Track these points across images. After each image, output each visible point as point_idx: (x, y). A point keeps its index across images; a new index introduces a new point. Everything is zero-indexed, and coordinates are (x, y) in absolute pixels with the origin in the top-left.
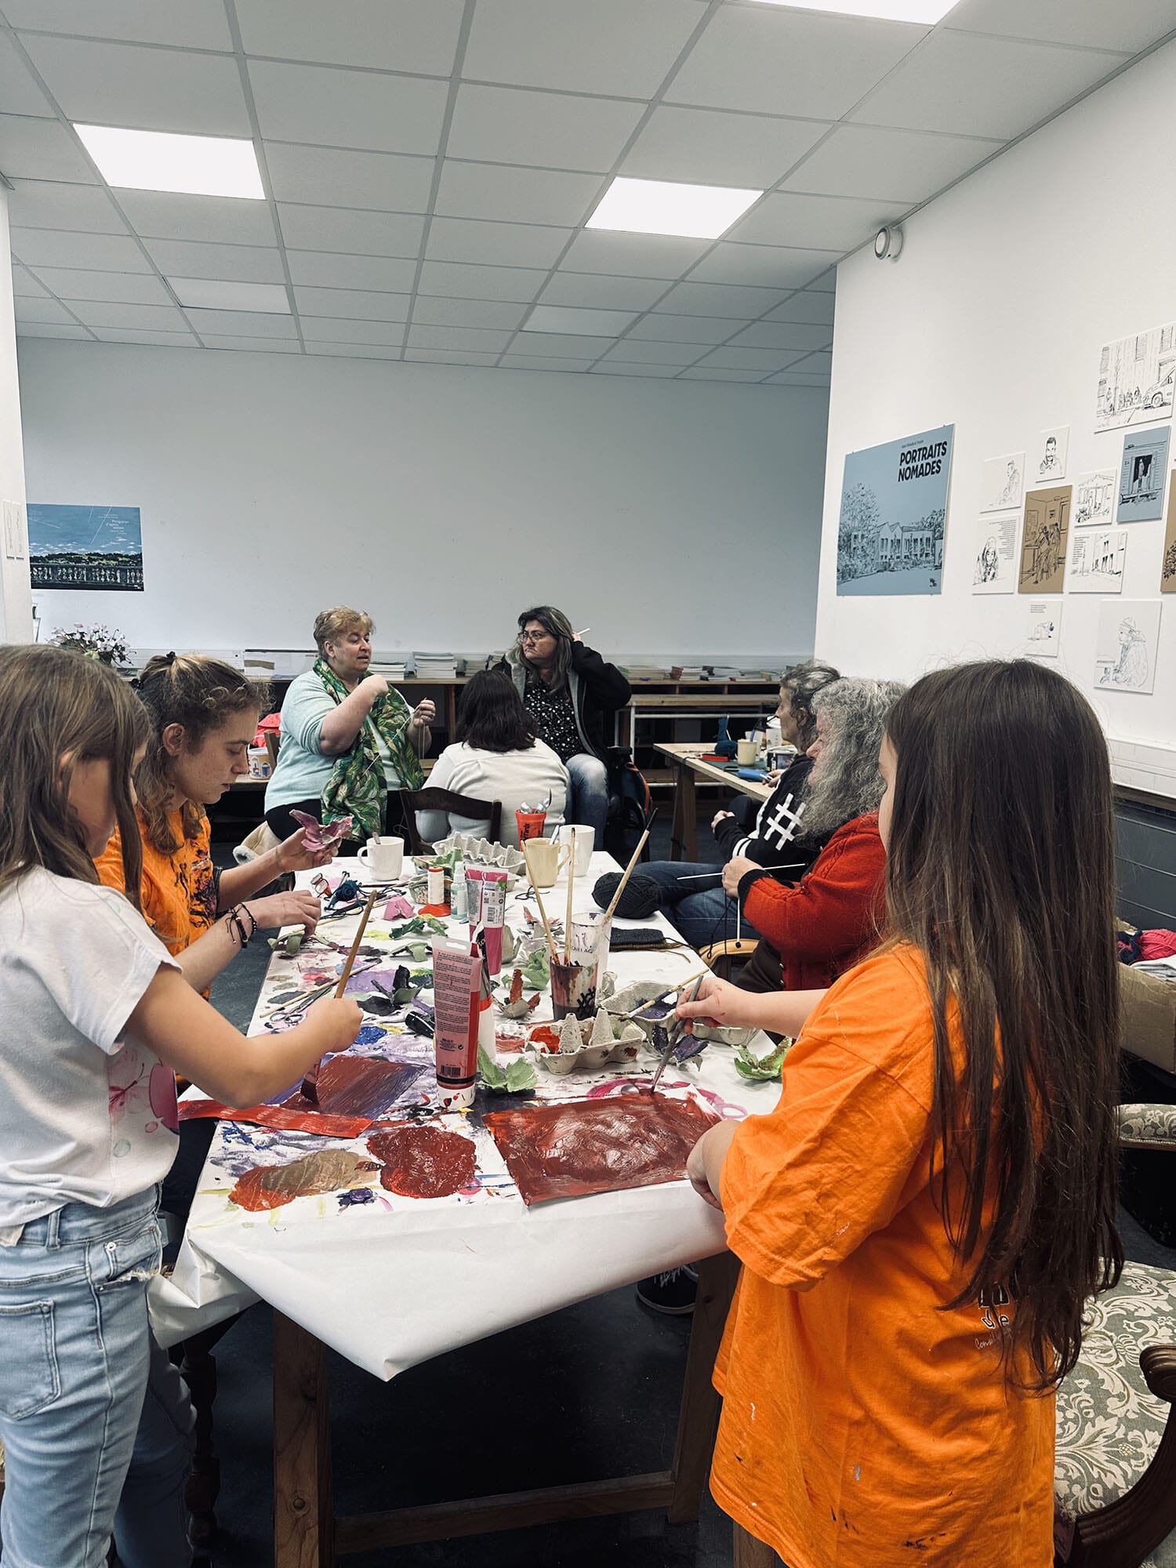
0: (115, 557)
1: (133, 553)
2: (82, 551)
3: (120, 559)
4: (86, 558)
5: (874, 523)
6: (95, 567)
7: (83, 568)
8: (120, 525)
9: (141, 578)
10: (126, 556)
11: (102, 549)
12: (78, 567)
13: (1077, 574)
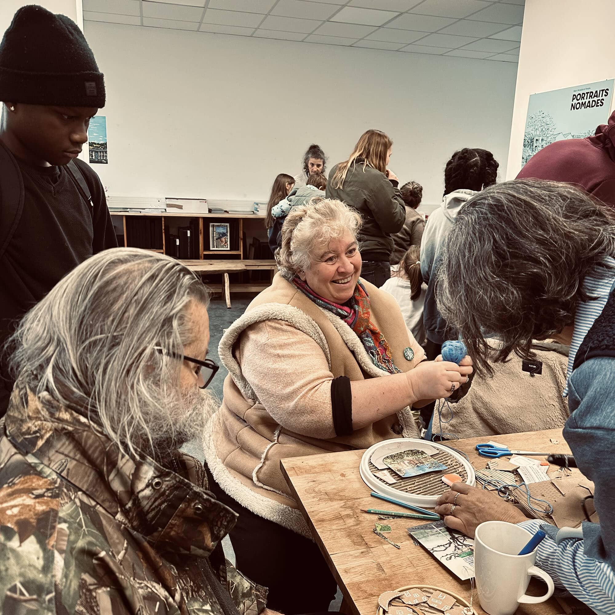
1: (102, 142)
3: (94, 145)
5: (551, 133)
8: (96, 126)
9: (106, 156)
10: (98, 144)
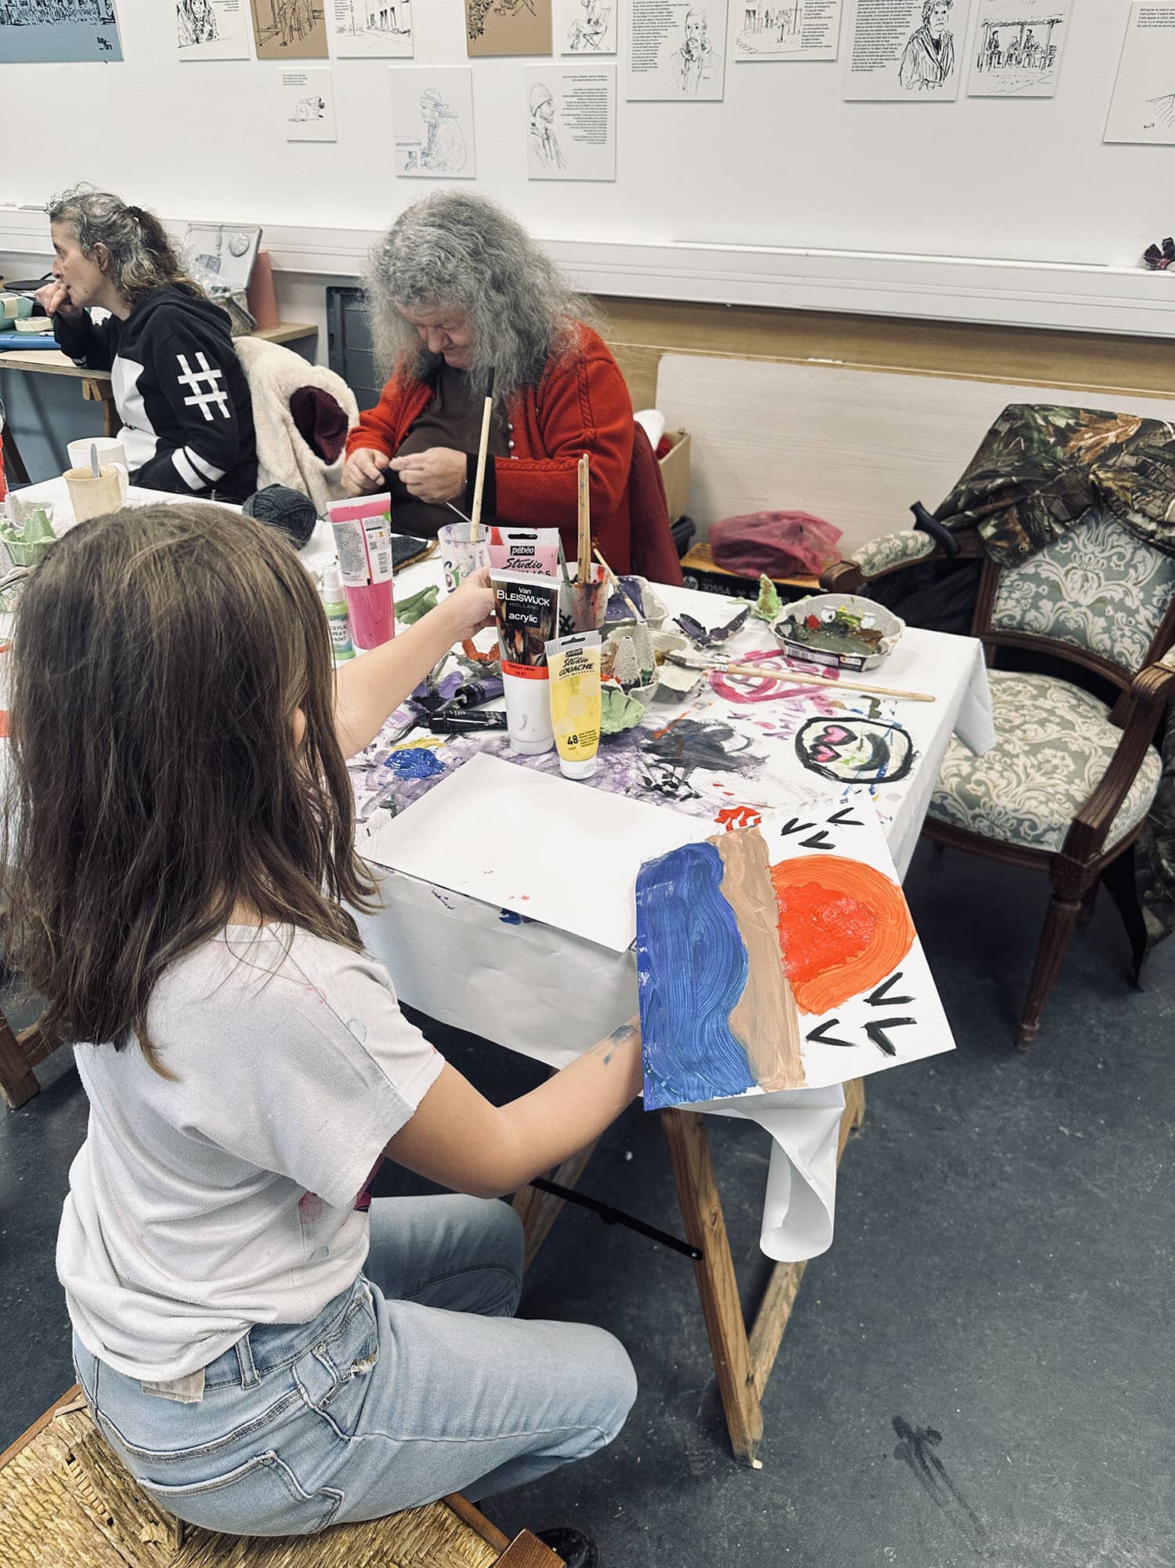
13: (347, 33)
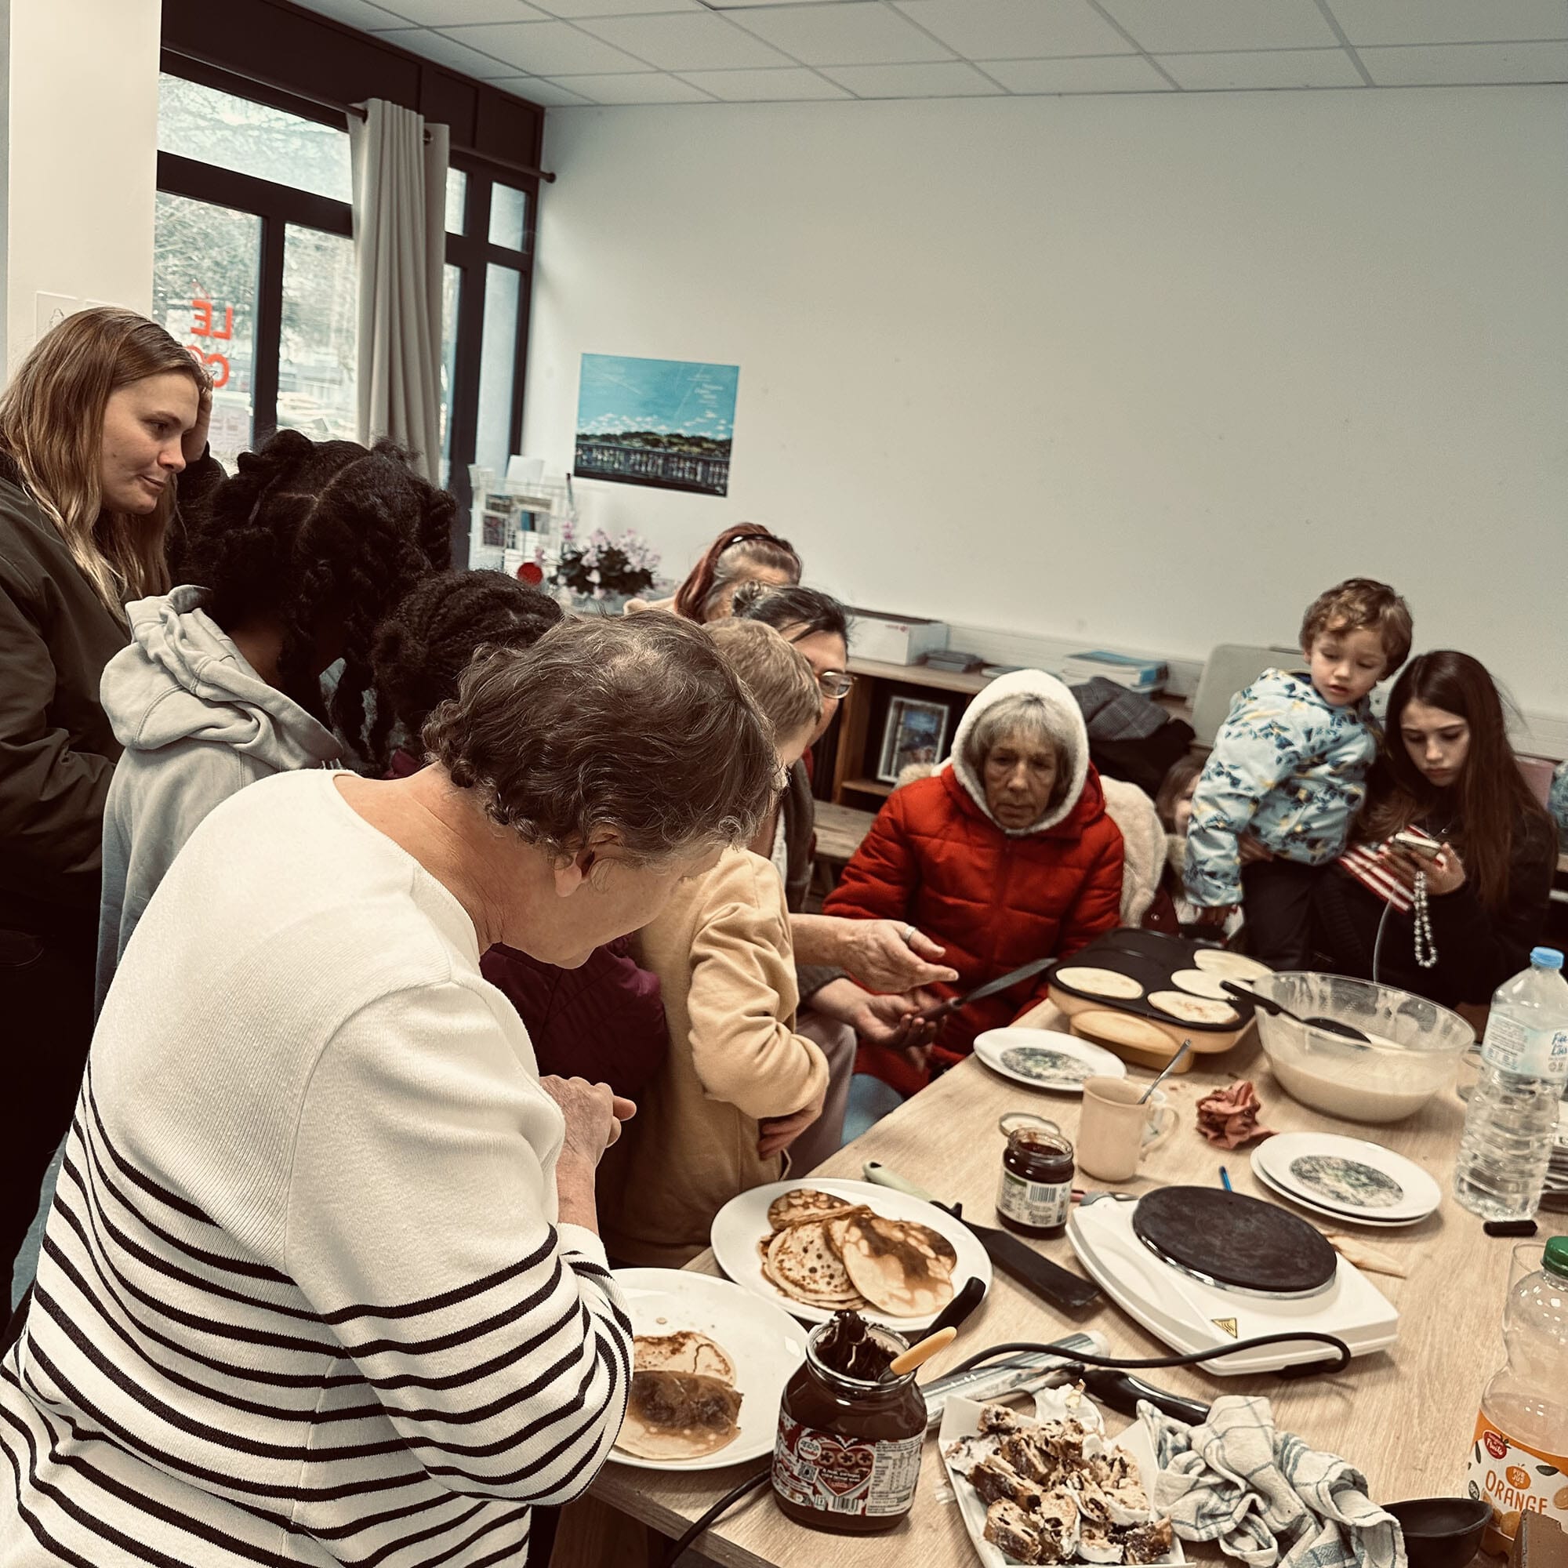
0: (697, 441)
1: (721, 437)
2: (662, 430)
3: (705, 445)
4: (665, 440)
6: (673, 455)
7: (659, 455)
8: (713, 392)
9: (726, 477)
10: (713, 441)
11: (685, 428)
12: (654, 453)
